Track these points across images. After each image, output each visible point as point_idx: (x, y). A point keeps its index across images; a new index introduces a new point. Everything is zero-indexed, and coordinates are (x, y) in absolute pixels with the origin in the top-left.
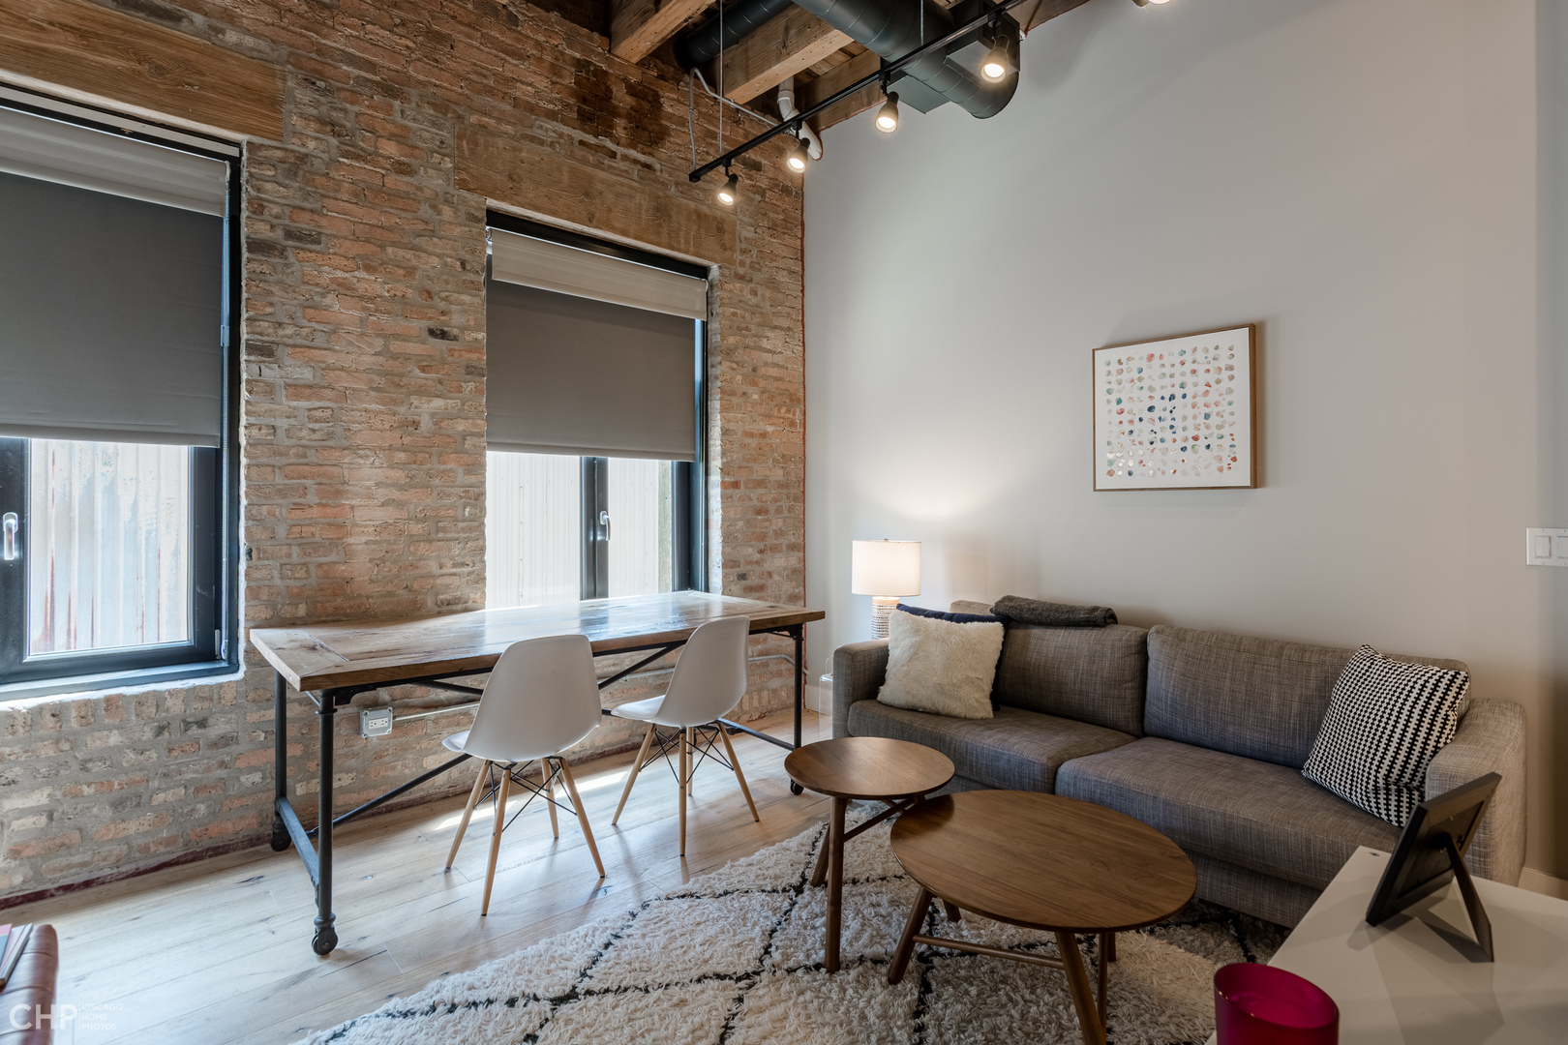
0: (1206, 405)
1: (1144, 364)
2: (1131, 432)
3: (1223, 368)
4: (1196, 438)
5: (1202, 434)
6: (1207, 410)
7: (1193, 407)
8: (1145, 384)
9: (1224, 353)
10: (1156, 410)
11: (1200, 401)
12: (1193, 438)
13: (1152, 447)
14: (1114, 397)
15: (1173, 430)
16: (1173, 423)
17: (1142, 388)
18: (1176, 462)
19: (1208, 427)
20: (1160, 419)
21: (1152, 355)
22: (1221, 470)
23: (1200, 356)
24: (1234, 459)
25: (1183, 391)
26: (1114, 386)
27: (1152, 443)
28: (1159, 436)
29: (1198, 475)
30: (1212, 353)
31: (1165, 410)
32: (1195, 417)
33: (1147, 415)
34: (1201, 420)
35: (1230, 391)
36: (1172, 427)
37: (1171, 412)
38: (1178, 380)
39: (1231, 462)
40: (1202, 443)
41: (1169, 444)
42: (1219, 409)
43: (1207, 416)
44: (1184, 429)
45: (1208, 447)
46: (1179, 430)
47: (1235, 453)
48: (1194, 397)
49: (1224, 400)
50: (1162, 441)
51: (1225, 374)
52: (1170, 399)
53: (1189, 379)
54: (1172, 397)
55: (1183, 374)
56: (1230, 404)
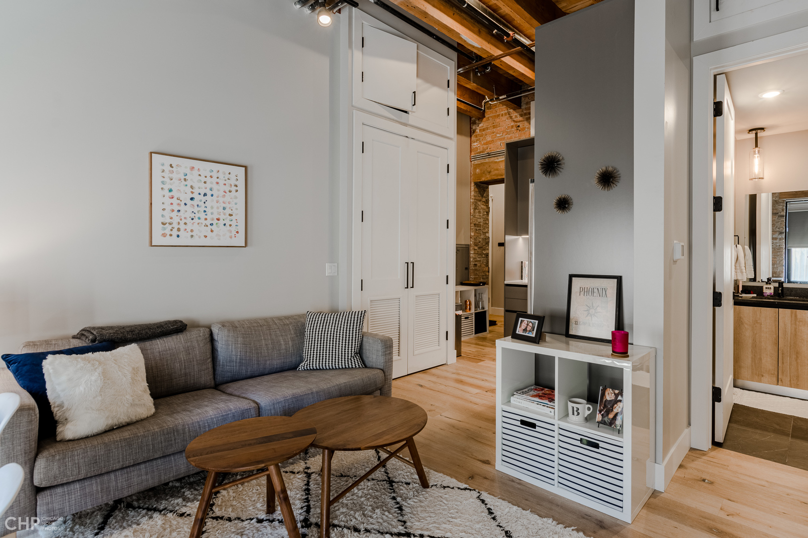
0: (224, 203)
1: (188, 171)
2: (179, 211)
3: (233, 185)
4: (218, 219)
5: (221, 217)
6: (224, 205)
7: (217, 202)
8: (189, 183)
9: (233, 177)
10: (195, 200)
11: (221, 200)
12: (217, 219)
13: (193, 221)
14: (166, 187)
15: (206, 213)
16: (205, 209)
17: (187, 185)
18: (207, 231)
19: (225, 214)
20: (198, 206)
21: (193, 168)
22: (231, 237)
23: (221, 175)
24: (237, 232)
25: (211, 193)
26: (167, 180)
27: (192, 219)
28: (197, 215)
29: (219, 239)
30: (227, 176)
31: (201, 201)
32: (218, 208)
33: (189, 202)
34: (221, 209)
35: (236, 198)
36: (205, 211)
37: (205, 203)
38: (208, 185)
39: (236, 233)
40: (221, 222)
41: (202, 221)
42: (230, 205)
43: (224, 209)
44: (212, 214)
45: (225, 225)
46: (209, 213)
47: (238, 229)
48: (218, 197)
49: (233, 201)
50: (199, 218)
51: (234, 189)
52: (204, 195)
53: (215, 186)
54: (205, 195)
55: (211, 183)
56: (236, 204)
